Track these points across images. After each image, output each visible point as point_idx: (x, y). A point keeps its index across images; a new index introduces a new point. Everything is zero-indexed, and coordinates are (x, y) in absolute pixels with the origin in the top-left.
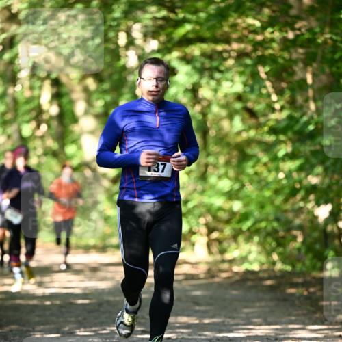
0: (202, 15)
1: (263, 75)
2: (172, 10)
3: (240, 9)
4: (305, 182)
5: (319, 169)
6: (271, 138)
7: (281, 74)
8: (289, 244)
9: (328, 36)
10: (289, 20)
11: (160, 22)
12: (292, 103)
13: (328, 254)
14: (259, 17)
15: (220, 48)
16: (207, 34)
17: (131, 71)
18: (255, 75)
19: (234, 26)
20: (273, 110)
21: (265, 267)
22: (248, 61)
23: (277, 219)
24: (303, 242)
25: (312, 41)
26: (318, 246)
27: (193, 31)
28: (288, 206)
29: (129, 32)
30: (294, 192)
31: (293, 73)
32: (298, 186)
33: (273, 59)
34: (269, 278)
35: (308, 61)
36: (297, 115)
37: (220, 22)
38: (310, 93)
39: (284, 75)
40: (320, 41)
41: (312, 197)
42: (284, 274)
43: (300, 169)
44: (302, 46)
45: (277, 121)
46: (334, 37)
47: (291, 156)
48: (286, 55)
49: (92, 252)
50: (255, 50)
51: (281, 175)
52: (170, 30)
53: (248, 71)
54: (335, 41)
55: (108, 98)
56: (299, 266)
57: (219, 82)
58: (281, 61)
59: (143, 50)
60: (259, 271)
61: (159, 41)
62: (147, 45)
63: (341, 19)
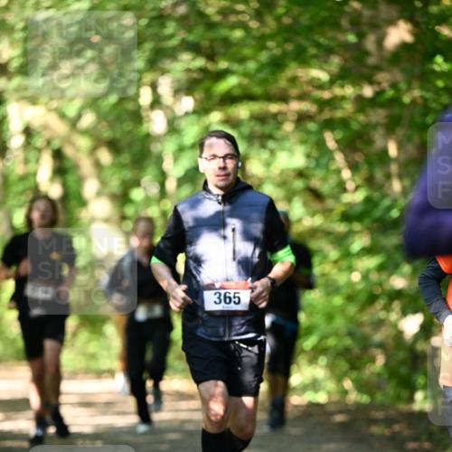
0: (252, 66)
1: (331, 144)
2: (211, 57)
3: (302, 58)
4: (387, 287)
5: (406, 268)
6: (341, 228)
7: (355, 143)
8: (364, 366)
9: (417, 93)
10: (367, 72)
11: (195, 75)
12: (370, 181)
13: (416, 380)
14: (325, 66)
15: (274, 108)
16: (257, 90)
17: (158, 138)
18: (321, 144)
19: (294, 80)
20: (345, 190)
21: (335, 398)
22: (312, 126)
23: (351, 334)
24: (386, 365)
25: (396, 101)
26: (404, 370)
27: (240, 85)
28: (365, 318)
29: (154, 86)
30: (372, 299)
31: (370, 142)
32: (378, 291)
33: (344, 123)
34: (341, 412)
35: (390, 128)
36: (376, 195)
37: (273, 74)
38: (394, 168)
39: (359, 144)
40: (407, 99)
41: (397, 305)
42: (359, 408)
43: (381, 268)
44: (382, 106)
45: (350, 205)
46: (428, 95)
47: (368, 251)
48: (361, 118)
49: (106, 377)
50: (321, 110)
51: (356, 277)
52: (207, 84)
53: (313, 138)
54: (425, 100)
55: (128, 174)
56: (379, 397)
57: (272, 153)
58: (355, 126)
59: (173, 111)
60: (328, 403)
61: (195, 100)
62: (178, 104)
63: (434, 72)
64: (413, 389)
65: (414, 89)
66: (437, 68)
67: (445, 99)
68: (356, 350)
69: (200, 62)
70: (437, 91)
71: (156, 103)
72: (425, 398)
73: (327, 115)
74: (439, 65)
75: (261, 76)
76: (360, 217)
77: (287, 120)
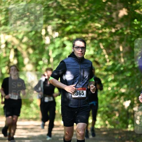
0: (77, 22)
1: (102, 47)
2: (64, 20)
3: (92, 20)
4: (119, 92)
5: (126, 86)
6: (105, 73)
7: (109, 47)
8: (112, 117)
9: (129, 31)
10: (113, 24)
11: (59, 25)
12: (114, 59)
13: (129, 121)
14: (100, 23)
15: (84, 36)
16: (79, 30)
17: (47, 45)
18: (98, 47)
19: (90, 27)
20: (106, 62)
21: (103, 127)
22: (96, 41)
23: (108, 107)
24: (119, 116)
25: (122, 33)
26: (125, 118)
27: (73, 28)
28: (113, 102)
29: (46, 29)
30: (115, 96)
31: (114, 46)
32: (116, 93)
33: (106, 40)
34: (105, 131)
35: (120, 42)
36: (116, 63)
37: (84, 25)
38: (122, 55)
39: (111, 47)
40: (125, 33)
41: (122, 98)
42: (111, 130)
43: (117, 86)
44: (118, 35)
45: (108, 66)
46: (132, 32)
47: (114, 81)
48: (111, 39)
49: (31, 120)
50: (99, 36)
51: (110, 89)
52: (63, 28)
53: (96, 45)
54: (132, 33)
55: (38, 57)
56: (117, 126)
58: (109, 41)
59: (52, 37)
60: (101, 128)
61: (59, 33)
62: (54, 35)
63: (134, 24)
64: (127, 124)
65: (128, 30)
66: (135, 23)
67: (138, 33)
68: (110, 112)
69: (61, 21)
70: (135, 30)
71: (47, 34)
72: (131, 127)
73: (100, 38)
74: (136, 22)
75: (80, 25)
76: (111, 70)
77: (88, 39)
